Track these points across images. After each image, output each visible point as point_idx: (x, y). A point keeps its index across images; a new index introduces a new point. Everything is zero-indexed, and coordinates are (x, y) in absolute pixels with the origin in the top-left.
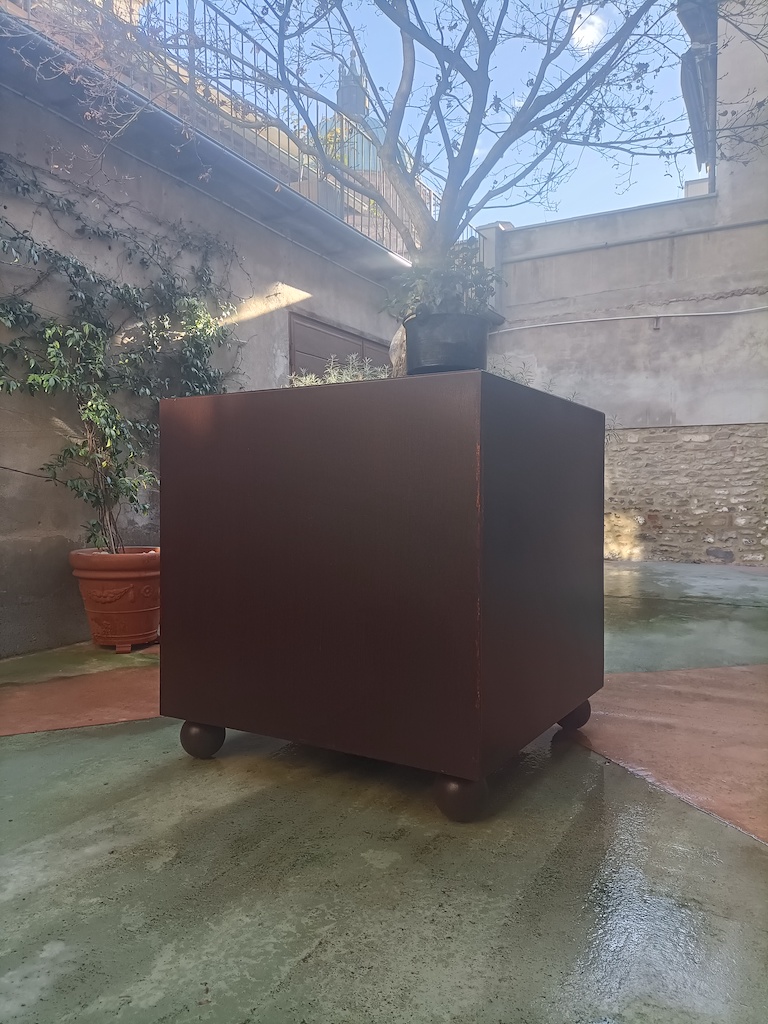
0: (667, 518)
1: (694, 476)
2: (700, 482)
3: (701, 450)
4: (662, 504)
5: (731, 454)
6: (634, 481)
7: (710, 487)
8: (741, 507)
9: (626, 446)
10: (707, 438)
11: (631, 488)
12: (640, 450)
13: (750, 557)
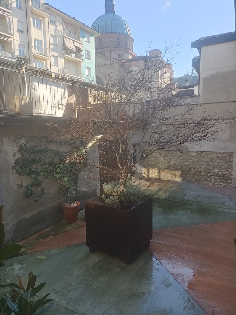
0: (186, 172)
1: (193, 163)
2: (194, 164)
3: (194, 157)
4: (185, 169)
5: (201, 158)
7: (196, 165)
8: (203, 171)
10: (196, 154)
11: (178, 165)
12: (180, 156)
13: (205, 182)
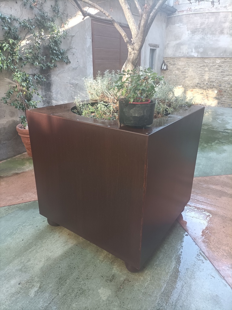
4: (224, 87)
6: (216, 78)
9: (215, 64)
11: (214, 80)
12: (220, 66)
